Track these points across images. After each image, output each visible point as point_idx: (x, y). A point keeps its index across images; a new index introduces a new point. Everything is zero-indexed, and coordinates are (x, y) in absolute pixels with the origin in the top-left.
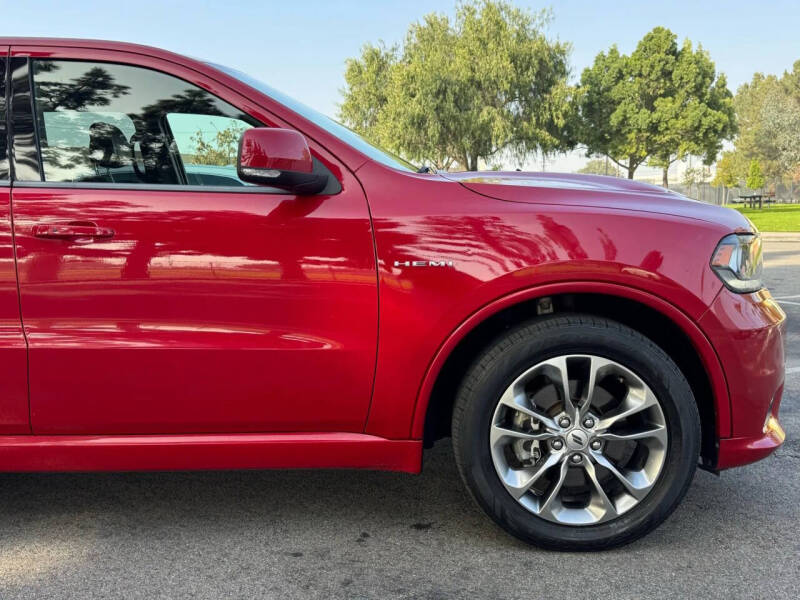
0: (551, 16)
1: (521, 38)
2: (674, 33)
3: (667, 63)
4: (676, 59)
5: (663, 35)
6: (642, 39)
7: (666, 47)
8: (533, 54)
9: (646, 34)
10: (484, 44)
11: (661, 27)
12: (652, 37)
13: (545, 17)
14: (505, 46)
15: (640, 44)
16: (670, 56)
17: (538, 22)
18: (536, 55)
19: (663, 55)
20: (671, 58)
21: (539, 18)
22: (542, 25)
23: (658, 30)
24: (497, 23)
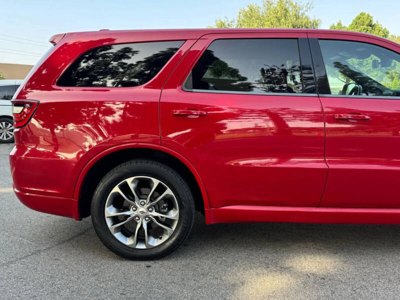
0: (312, 6)
1: (297, 18)
2: (371, 16)
3: (367, 30)
4: (372, 29)
5: (366, 17)
6: (354, 18)
7: (367, 22)
8: (303, 25)
9: (357, 16)
10: (279, 20)
11: (364, 12)
12: (360, 18)
13: (309, 6)
14: (290, 21)
15: (354, 21)
16: (369, 27)
17: (305, 9)
18: (305, 25)
19: (365, 27)
20: (370, 28)
21: (306, 7)
22: (307, 10)
23: (362, 14)
24: (285, 10)
